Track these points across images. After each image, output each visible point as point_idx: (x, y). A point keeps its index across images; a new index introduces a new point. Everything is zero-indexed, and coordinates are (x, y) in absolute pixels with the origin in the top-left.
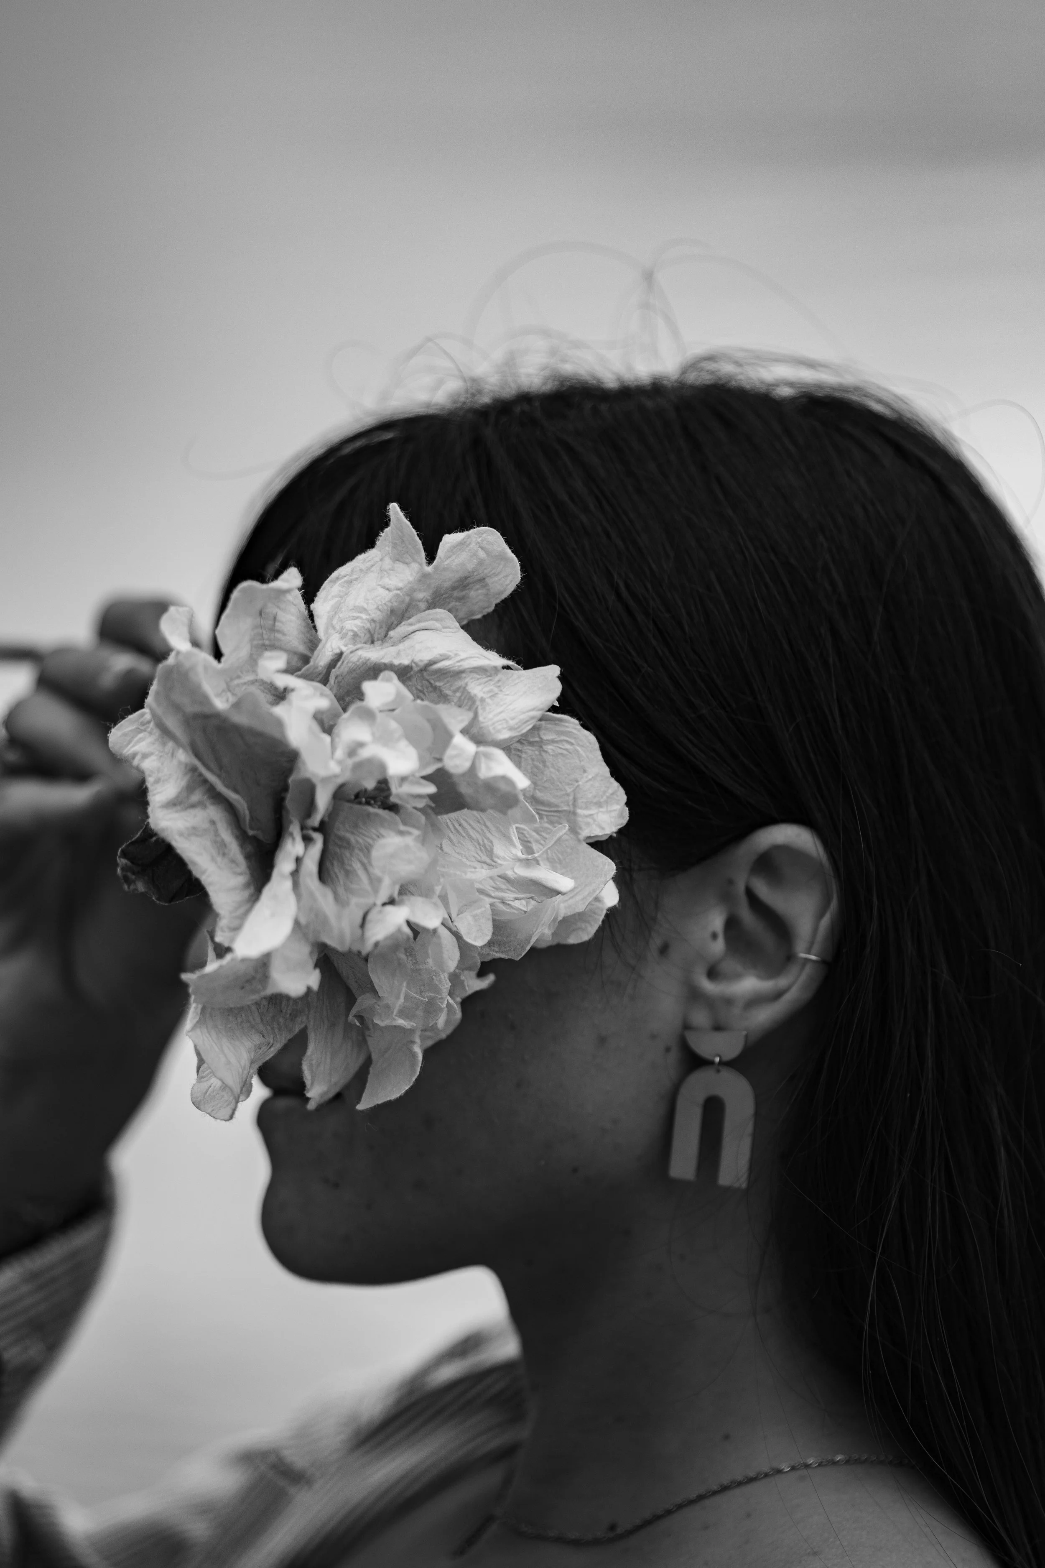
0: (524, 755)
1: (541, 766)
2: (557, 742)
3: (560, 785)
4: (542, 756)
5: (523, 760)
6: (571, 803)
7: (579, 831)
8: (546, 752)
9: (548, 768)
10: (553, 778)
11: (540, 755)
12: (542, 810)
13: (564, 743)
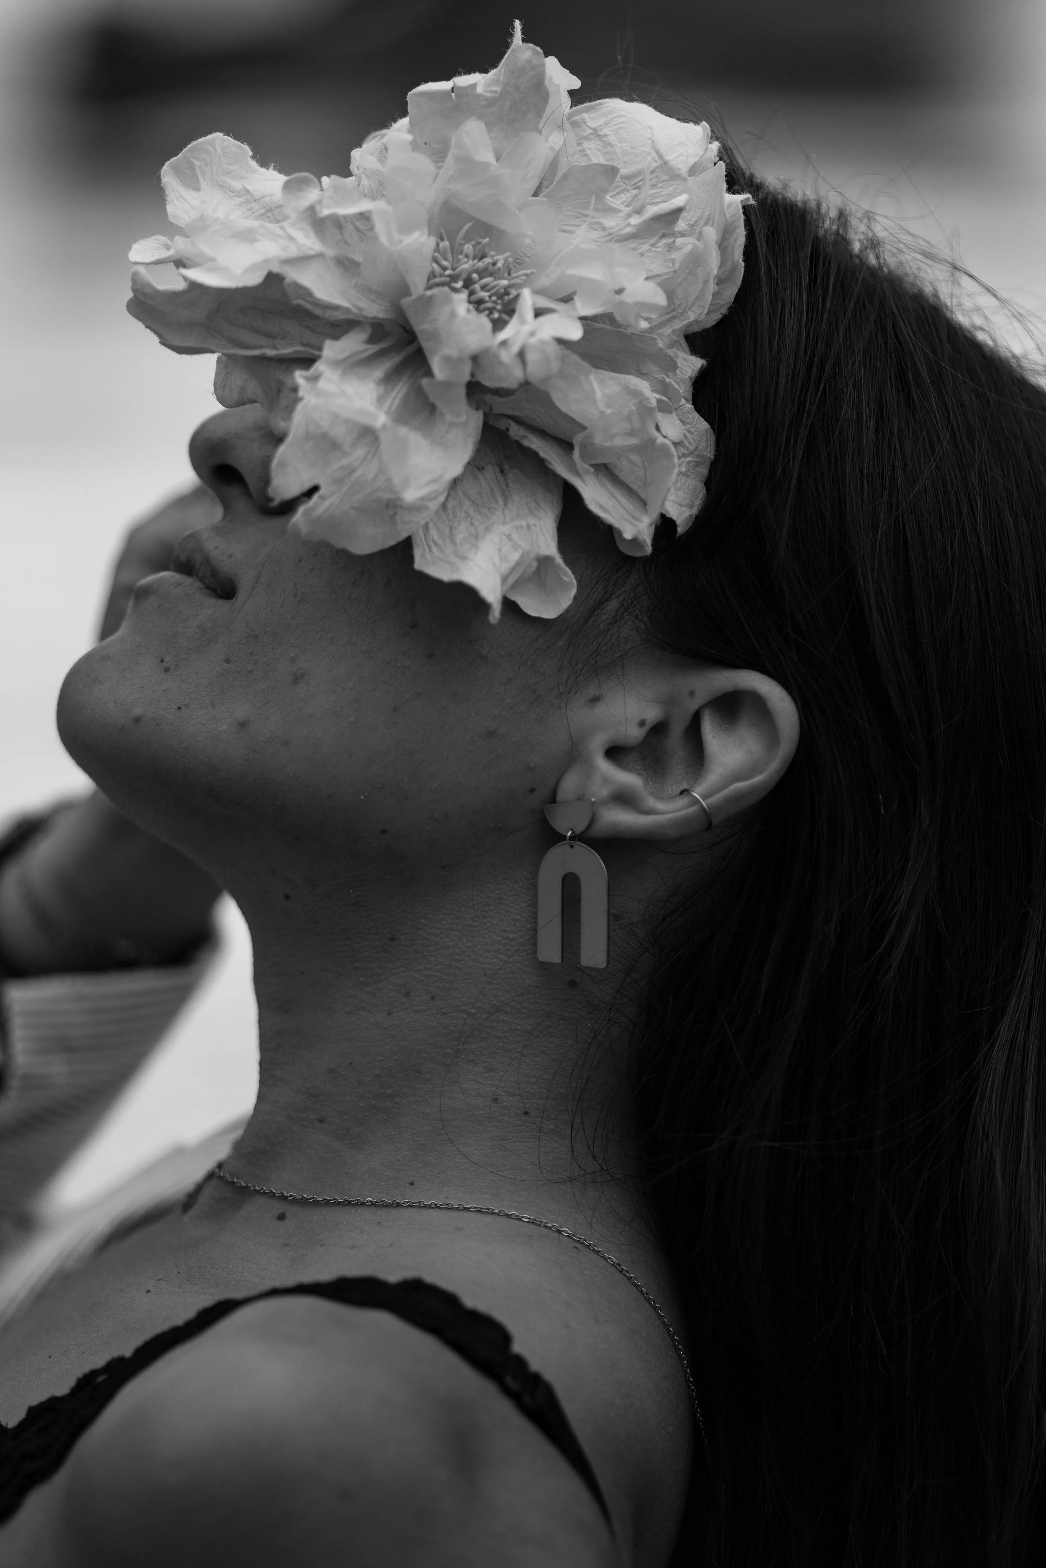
0: (588, 152)
1: (610, 149)
2: (609, 122)
3: (636, 151)
4: (604, 141)
5: (590, 155)
6: (657, 159)
7: (680, 172)
8: (606, 135)
9: (616, 145)
10: (627, 150)
11: (603, 141)
12: (638, 182)
13: (616, 119)
